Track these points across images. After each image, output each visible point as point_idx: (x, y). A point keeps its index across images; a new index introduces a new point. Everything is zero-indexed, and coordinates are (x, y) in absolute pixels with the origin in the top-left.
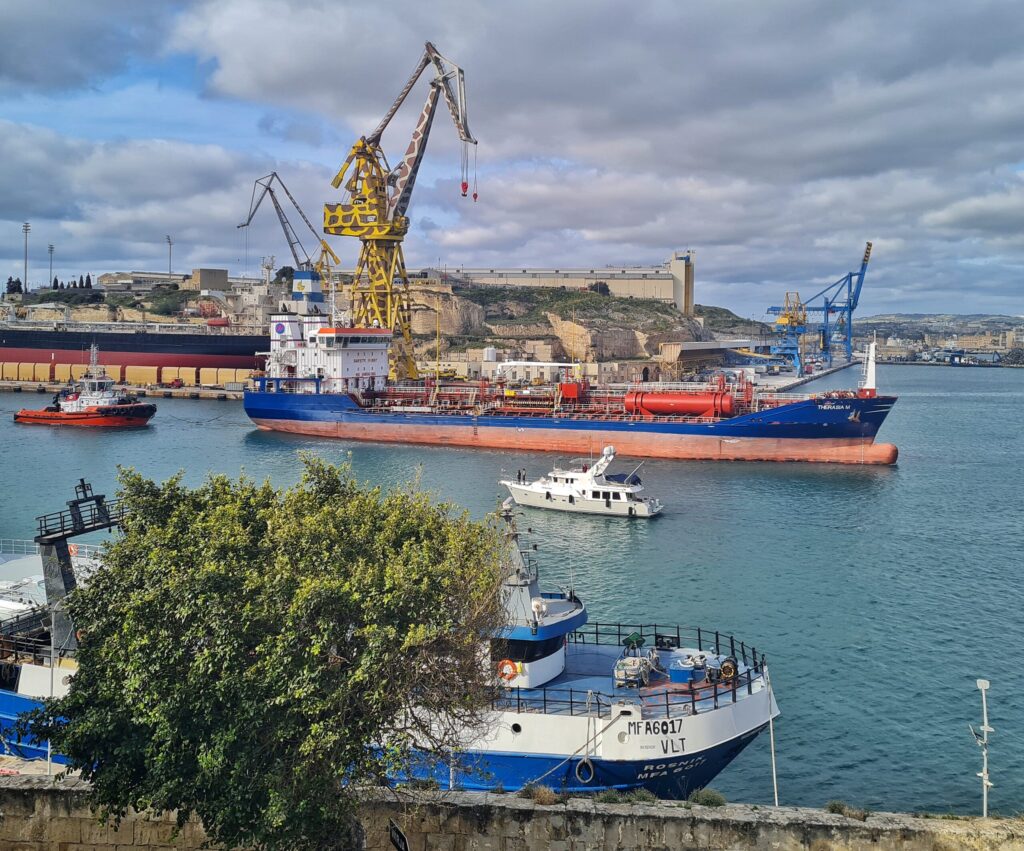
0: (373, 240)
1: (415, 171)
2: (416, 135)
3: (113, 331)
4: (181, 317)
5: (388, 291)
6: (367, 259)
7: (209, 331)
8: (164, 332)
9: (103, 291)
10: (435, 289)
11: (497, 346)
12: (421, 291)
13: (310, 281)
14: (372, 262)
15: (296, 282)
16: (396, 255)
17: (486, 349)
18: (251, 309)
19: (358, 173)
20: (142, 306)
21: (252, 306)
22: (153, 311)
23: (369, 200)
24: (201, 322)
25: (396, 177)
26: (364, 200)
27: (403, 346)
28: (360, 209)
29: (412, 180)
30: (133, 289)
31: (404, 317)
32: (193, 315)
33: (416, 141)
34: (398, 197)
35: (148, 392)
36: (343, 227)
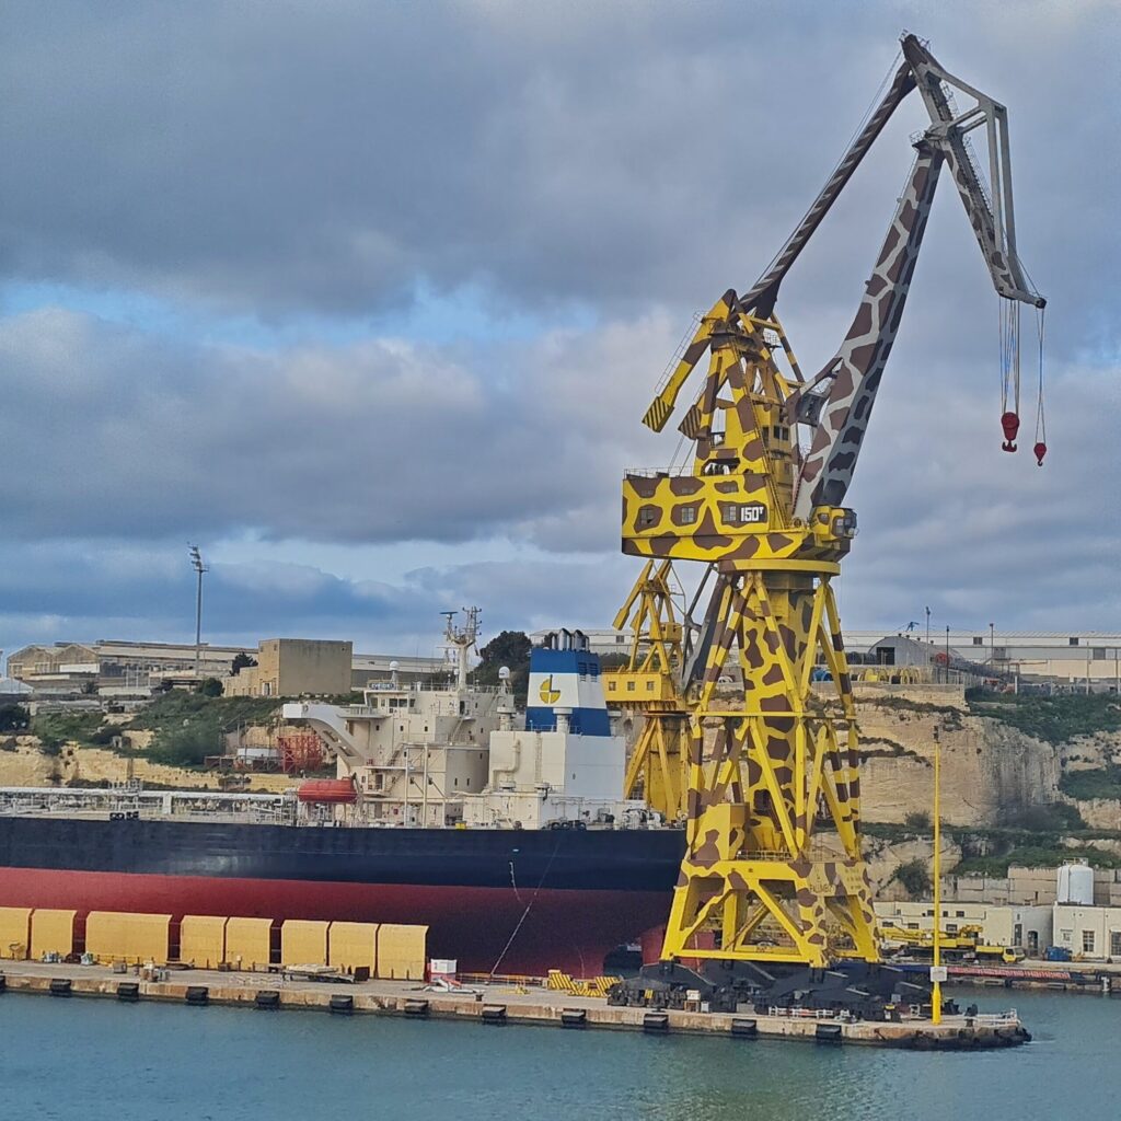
0: (755, 572)
1: (872, 383)
2: (874, 285)
3: (54, 813)
4: (232, 774)
5: (798, 711)
6: (740, 625)
7: (306, 817)
8: (185, 816)
9: (25, 698)
10: (917, 697)
11: (1097, 860)
12: (880, 702)
13: (575, 676)
14: (753, 634)
15: (536, 680)
16: (820, 616)
17: (1064, 870)
18: (414, 755)
19: (717, 389)
20: (128, 741)
21: (419, 747)
22: (154, 755)
23: (744, 464)
24: (285, 786)
25: (817, 402)
26: (734, 463)
27: (840, 868)
28: (720, 487)
29: (863, 408)
30: (103, 692)
31: (840, 787)
32: (261, 766)
33: (875, 302)
34: (825, 454)
35: (146, 988)
36: (671, 539)
